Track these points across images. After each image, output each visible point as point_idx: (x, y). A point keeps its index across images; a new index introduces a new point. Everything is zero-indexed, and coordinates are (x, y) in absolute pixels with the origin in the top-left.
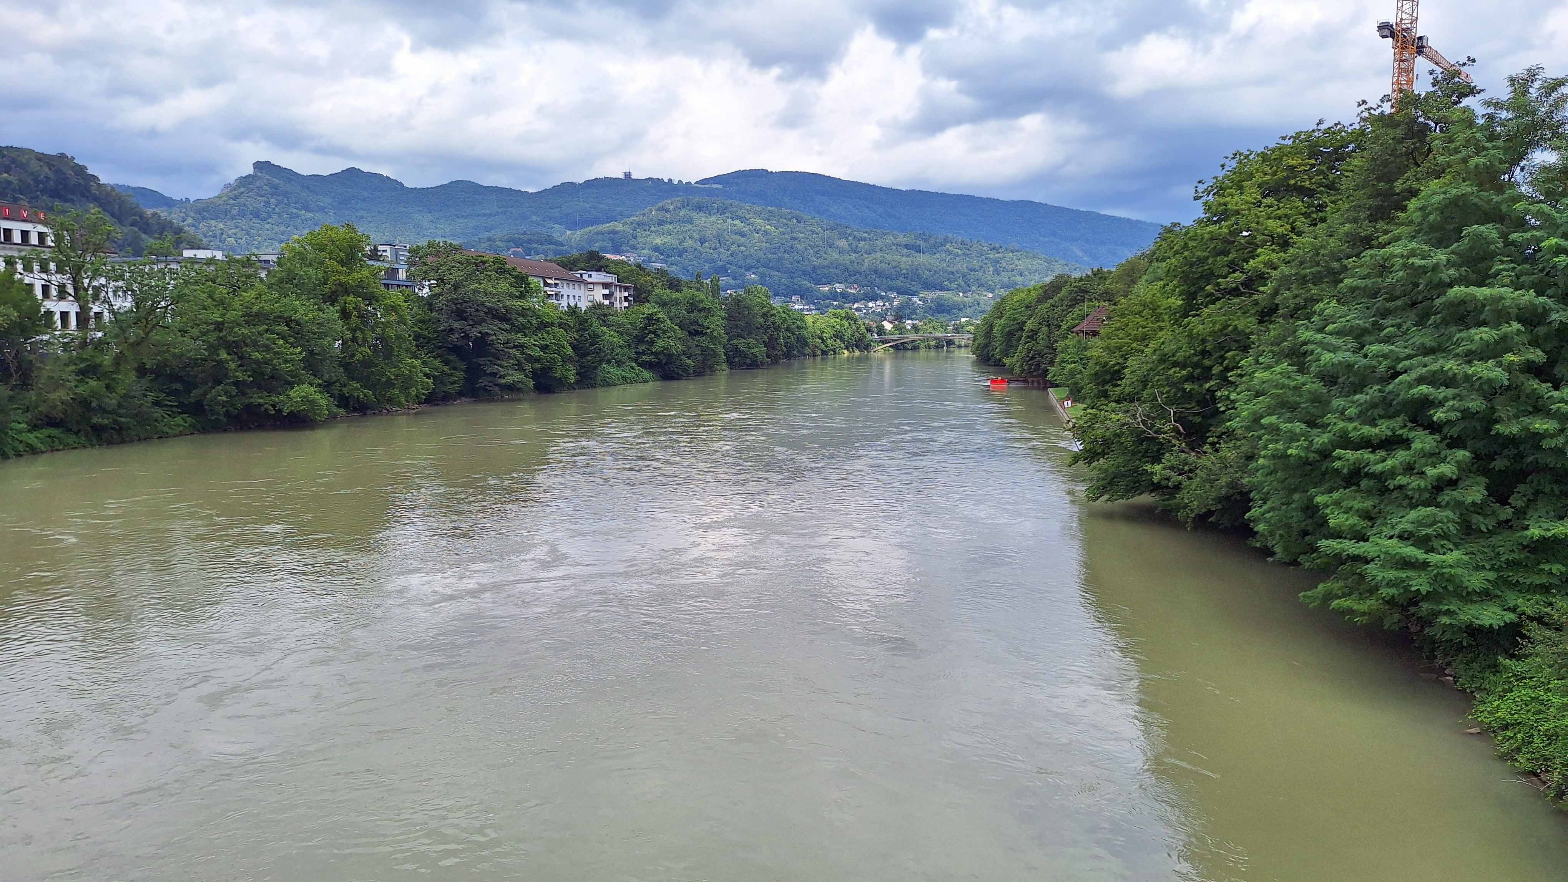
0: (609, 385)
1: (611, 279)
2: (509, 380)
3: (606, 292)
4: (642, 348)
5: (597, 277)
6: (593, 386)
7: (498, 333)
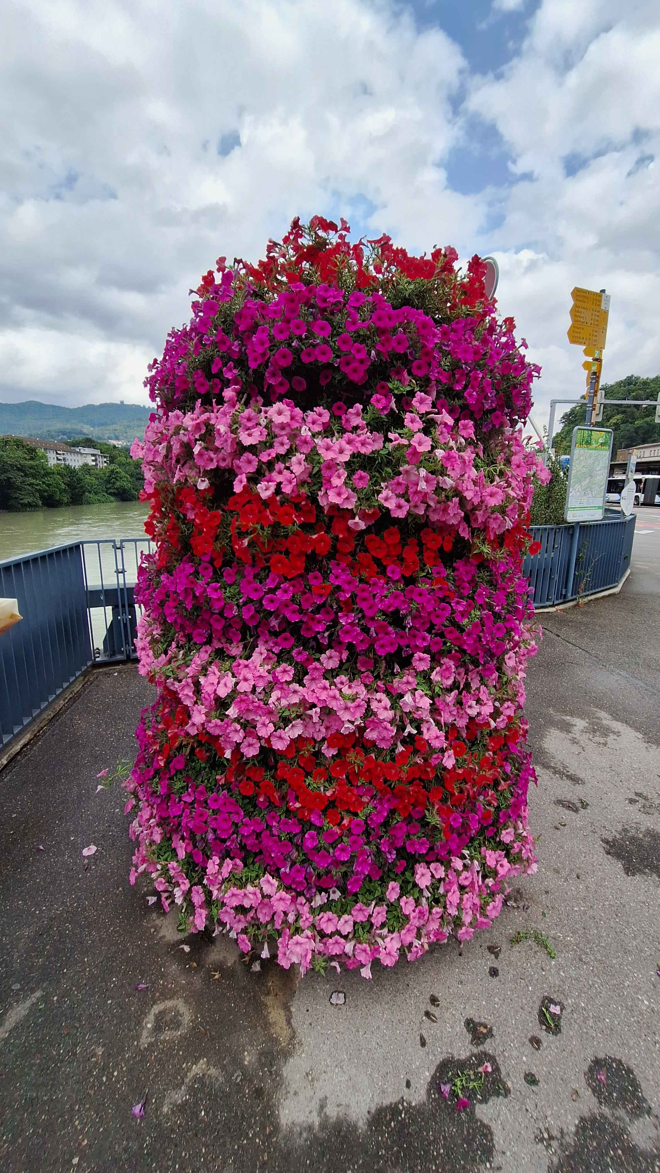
0: (90, 503)
1: (97, 452)
2: (26, 501)
3: (94, 458)
4: (108, 486)
5: (87, 450)
6: (81, 504)
7: (18, 478)
